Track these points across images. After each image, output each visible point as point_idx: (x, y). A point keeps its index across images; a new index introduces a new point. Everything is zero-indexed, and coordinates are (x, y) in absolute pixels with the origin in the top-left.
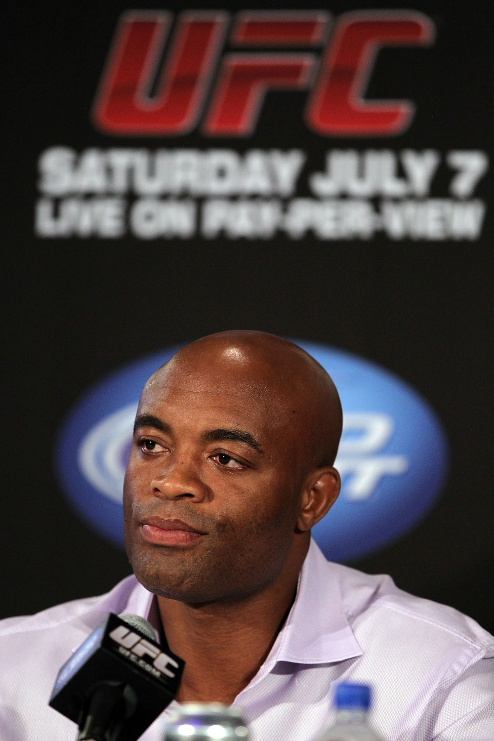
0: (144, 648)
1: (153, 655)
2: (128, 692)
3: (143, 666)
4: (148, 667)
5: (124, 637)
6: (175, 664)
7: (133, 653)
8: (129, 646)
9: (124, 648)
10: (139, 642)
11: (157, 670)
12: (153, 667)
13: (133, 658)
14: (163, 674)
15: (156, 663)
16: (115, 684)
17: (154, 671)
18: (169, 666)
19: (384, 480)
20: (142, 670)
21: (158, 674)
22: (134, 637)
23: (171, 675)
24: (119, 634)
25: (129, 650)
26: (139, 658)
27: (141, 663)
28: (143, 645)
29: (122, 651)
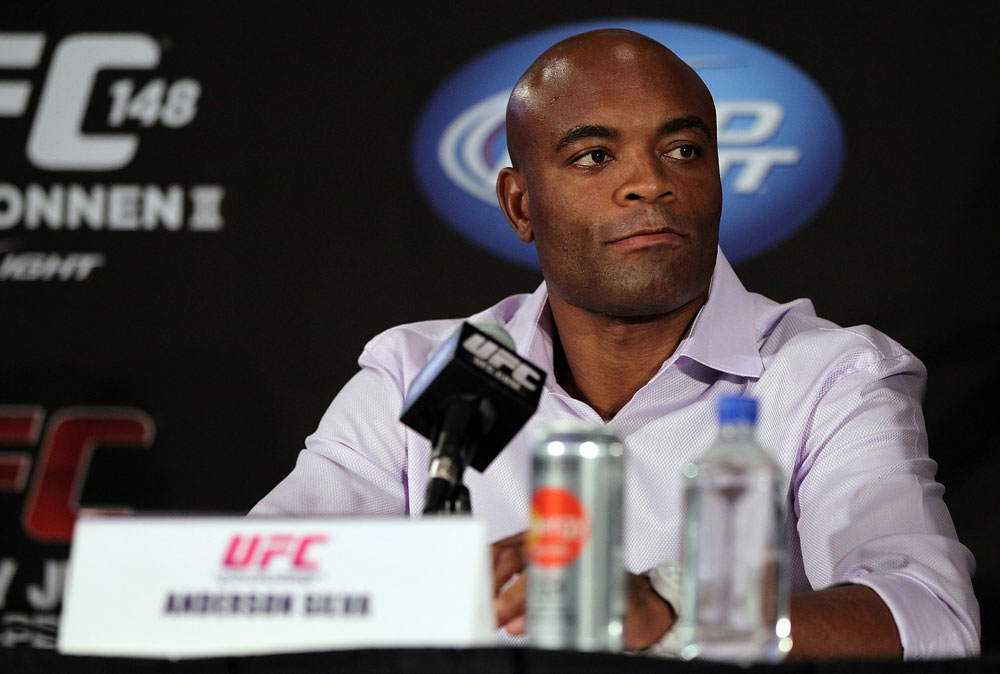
0: (501, 359)
1: (511, 366)
2: (485, 406)
3: (500, 379)
4: (506, 380)
5: (480, 346)
6: (536, 376)
7: (489, 364)
8: (485, 357)
9: (481, 359)
10: (496, 352)
11: (517, 382)
12: (512, 379)
13: (489, 369)
14: (523, 388)
15: (516, 375)
17: (513, 384)
18: (530, 378)
19: (774, 169)
20: (500, 383)
21: (516, 387)
22: (491, 347)
23: (531, 387)
24: (474, 343)
25: (486, 360)
26: (496, 369)
27: (499, 375)
28: (501, 355)
29: (477, 362)
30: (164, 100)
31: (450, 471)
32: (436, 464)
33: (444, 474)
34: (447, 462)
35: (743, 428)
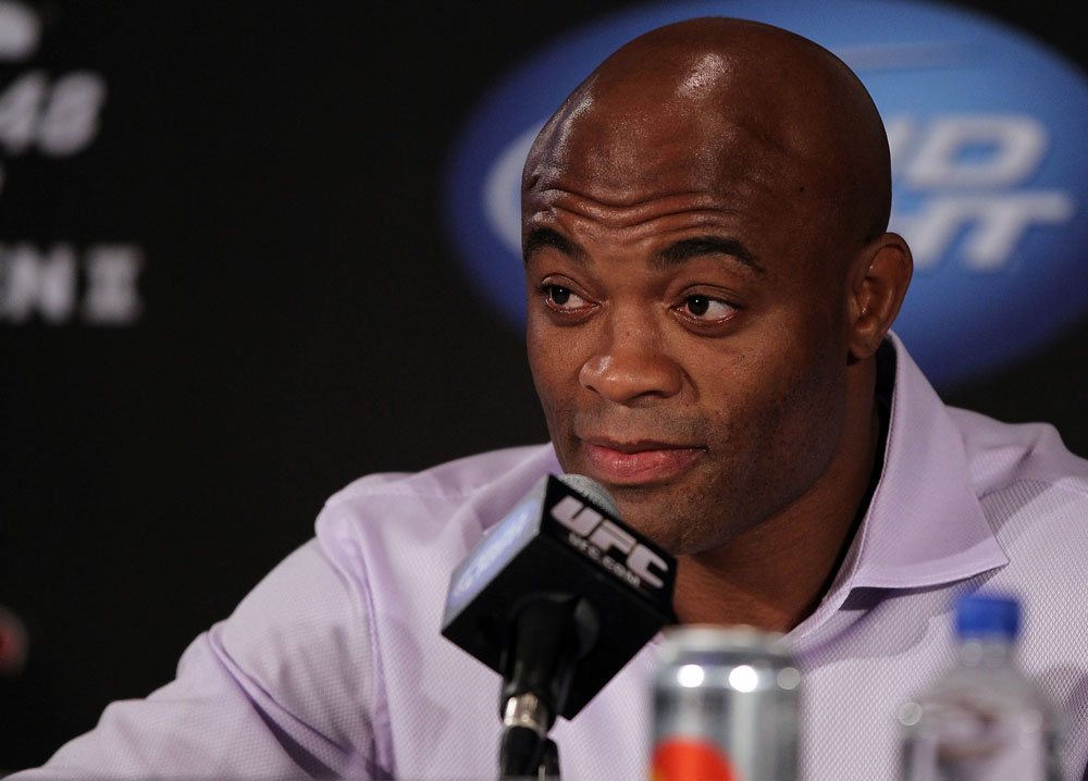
0: (608, 536)
1: (625, 548)
2: (583, 611)
3: (610, 568)
4: (619, 570)
5: (575, 516)
6: (662, 565)
7: (591, 544)
8: (585, 532)
9: (577, 535)
10: (599, 525)
11: (634, 574)
12: (627, 568)
13: (593, 552)
14: (644, 582)
15: (631, 562)
16: (560, 598)
17: (629, 576)
18: (652, 568)
19: (1032, 235)
20: (610, 575)
21: (635, 581)
22: (591, 518)
23: (657, 582)
24: (566, 510)
25: (586, 538)
26: (603, 554)
27: (607, 561)
28: (607, 530)
29: (574, 541)
30: (44, 106)
31: (536, 716)
32: (512, 705)
33: (526, 720)
34: (530, 700)
35: (997, 646)
